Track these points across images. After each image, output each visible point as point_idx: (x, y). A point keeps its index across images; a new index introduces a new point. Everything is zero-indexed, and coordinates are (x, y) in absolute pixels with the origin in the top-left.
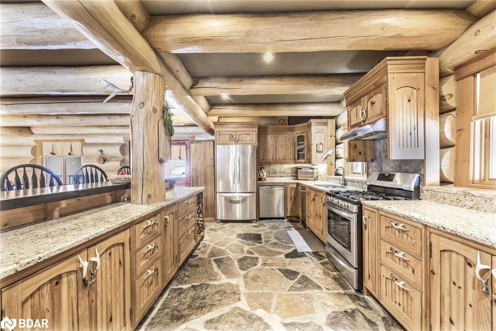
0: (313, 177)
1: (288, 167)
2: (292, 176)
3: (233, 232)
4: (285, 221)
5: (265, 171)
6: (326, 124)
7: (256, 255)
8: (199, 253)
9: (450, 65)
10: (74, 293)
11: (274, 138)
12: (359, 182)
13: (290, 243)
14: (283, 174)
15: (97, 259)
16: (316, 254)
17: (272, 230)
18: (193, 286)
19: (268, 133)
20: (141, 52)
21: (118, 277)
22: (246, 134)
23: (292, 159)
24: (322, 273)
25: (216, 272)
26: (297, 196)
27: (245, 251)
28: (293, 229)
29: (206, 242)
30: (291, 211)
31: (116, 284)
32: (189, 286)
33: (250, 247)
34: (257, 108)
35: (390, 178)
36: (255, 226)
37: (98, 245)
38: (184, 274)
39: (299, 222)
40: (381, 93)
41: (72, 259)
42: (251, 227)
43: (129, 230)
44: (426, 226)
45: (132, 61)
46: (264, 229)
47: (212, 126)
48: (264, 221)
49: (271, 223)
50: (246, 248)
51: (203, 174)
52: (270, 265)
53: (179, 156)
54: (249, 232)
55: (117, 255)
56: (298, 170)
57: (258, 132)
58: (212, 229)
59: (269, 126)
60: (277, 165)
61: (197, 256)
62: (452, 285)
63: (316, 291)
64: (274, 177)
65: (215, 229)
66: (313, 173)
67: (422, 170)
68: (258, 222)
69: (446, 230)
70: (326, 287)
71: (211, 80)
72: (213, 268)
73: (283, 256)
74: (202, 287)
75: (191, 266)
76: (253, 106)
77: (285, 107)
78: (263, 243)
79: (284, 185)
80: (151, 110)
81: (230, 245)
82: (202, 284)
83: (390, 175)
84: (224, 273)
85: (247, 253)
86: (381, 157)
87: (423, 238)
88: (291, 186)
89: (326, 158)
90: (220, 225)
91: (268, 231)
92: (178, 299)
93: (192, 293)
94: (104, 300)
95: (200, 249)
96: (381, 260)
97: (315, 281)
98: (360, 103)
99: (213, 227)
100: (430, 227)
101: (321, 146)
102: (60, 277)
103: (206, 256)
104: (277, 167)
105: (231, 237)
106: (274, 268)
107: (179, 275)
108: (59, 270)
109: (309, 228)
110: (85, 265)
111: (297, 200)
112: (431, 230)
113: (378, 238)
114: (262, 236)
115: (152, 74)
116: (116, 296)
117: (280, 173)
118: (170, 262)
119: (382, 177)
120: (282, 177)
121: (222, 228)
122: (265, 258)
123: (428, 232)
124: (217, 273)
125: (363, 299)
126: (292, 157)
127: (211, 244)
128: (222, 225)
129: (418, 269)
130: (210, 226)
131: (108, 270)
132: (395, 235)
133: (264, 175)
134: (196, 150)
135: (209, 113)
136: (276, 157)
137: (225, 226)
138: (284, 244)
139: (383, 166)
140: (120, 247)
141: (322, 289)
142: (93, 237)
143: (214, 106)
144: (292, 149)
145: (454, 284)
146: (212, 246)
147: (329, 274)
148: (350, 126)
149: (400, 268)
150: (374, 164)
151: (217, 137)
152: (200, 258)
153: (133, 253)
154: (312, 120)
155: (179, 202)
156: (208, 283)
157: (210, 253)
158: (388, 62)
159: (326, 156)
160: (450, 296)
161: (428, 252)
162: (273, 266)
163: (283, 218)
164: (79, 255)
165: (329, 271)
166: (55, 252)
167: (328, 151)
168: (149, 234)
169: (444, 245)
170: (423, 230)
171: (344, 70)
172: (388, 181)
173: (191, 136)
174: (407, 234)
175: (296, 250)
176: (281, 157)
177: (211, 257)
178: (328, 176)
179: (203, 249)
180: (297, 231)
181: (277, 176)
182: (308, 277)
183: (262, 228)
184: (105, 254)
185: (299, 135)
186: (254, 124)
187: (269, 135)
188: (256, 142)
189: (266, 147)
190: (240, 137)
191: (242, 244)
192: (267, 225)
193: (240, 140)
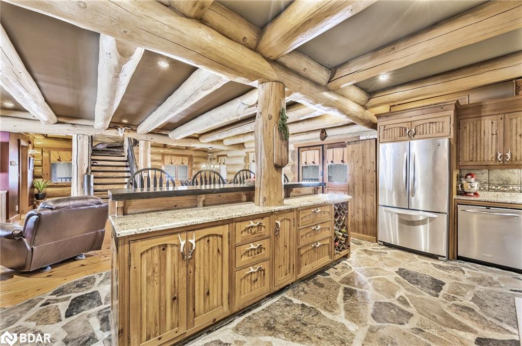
3: (396, 263)
5: (476, 180)
7: (412, 310)
8: (333, 273)
10: (175, 260)
11: (501, 121)
13: (510, 324)
15: (192, 241)
17: (475, 284)
18: (303, 305)
19: (483, 114)
20: (251, 68)
21: (216, 262)
22: (430, 123)
25: (338, 303)
27: (397, 297)
29: (348, 263)
31: (213, 267)
32: (300, 302)
33: (410, 293)
36: (440, 267)
37: (196, 231)
38: (304, 288)
41: (174, 236)
42: (432, 266)
43: (228, 225)
45: (247, 78)
47: (375, 119)
48: (467, 264)
50: (401, 293)
51: (361, 181)
52: (430, 337)
53: (341, 159)
55: (215, 244)
57: (455, 116)
58: (366, 251)
59: (487, 103)
61: (329, 275)
64: (505, 191)
65: (370, 251)
68: (452, 262)
71: (350, 65)
72: (336, 297)
74: (311, 311)
75: (316, 283)
78: (440, 298)
80: (267, 117)
81: (379, 279)
82: (313, 308)
84: (347, 310)
85: (398, 300)
90: (381, 249)
91: (465, 282)
92: (282, 309)
93: (298, 311)
94: (202, 275)
95: (336, 269)
99: (369, 249)
102: (166, 245)
103: (337, 279)
105: (386, 269)
107: (298, 286)
108: (165, 241)
110: (183, 243)
114: (445, 287)
115: (269, 83)
116: (213, 276)
117: (521, 185)
118: (283, 269)
121: (382, 252)
122: (428, 322)
124: (337, 305)
127: (353, 268)
128: (384, 249)
130: (367, 246)
131: (206, 254)
133: (473, 187)
134: (353, 152)
135: (368, 105)
136: (504, 156)
137: (388, 251)
140: (219, 238)
142: (190, 224)
143: (375, 94)
146: (353, 270)
151: (381, 133)
152: (330, 278)
153: (233, 247)
155: (299, 209)
156: (320, 310)
157: (345, 278)
164: (179, 235)
166: (160, 228)
168: (253, 234)
173: (355, 135)
177: (343, 283)
179: (339, 270)
181: (513, 191)
183: (454, 273)
184: (203, 240)
186: (445, 105)
187: (487, 118)
188: (450, 133)
189: (479, 138)
190: (418, 128)
191: (398, 285)
192: (469, 272)
193: (418, 134)
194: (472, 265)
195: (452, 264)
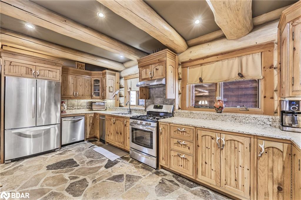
0: (104, 108)
1: (84, 102)
2: (87, 108)
4: (86, 142)
5: (65, 105)
6: (115, 75)
7: (81, 177)
9: (181, 61)
11: (75, 79)
12: (140, 110)
13: (102, 157)
14: (79, 107)
16: (123, 158)
17: (80, 152)
19: (69, 73)
22: (49, 71)
23: (89, 95)
24: (135, 168)
26: (94, 122)
27: (68, 179)
28: (96, 146)
30: (89, 134)
33: (70, 173)
34: (64, 50)
35: (161, 107)
36: (61, 154)
39: (97, 141)
40: (163, 65)
42: (57, 156)
44: (196, 127)
46: (71, 153)
49: (75, 147)
50: (66, 176)
52: (99, 179)
54: (59, 161)
56: (93, 104)
57: (62, 71)
59: (71, 68)
60: (75, 100)
62: (206, 148)
63: (140, 180)
64: (73, 109)
66: (104, 105)
67: (174, 103)
69: (205, 128)
70: (143, 175)
73: (103, 169)
76: (60, 47)
77: (89, 57)
78: (80, 165)
79: (85, 115)
83: (160, 106)
85: (71, 179)
86: (153, 97)
87: (194, 132)
88: (90, 115)
89: (115, 96)
91: (77, 154)
96: (171, 148)
97: (135, 174)
98: (149, 68)
100: (197, 127)
101: (112, 89)
104: (75, 102)
105: (39, 173)
106: (104, 180)
109: (108, 143)
111: (94, 125)
112: (198, 128)
113: (169, 138)
114: (75, 160)
117: (78, 106)
119: (156, 107)
120: (79, 109)
122: (91, 175)
123: (196, 130)
125: (160, 171)
126: (89, 94)
129: (191, 147)
132: (179, 134)
133: (64, 108)
136: (76, 94)
138: (99, 159)
139: (155, 102)
141: (142, 178)
144: (89, 88)
145: (207, 148)
147: (139, 167)
148: (141, 79)
149: (181, 149)
150: (149, 100)
151: (7, 67)
154: (107, 71)
158: (167, 52)
159: (114, 94)
160: (205, 153)
161: (196, 138)
162: (102, 179)
163: (83, 141)
165: (137, 165)
167: (115, 92)
169: (203, 133)
170: (194, 129)
171: (137, 46)
172: (160, 109)
174: (186, 132)
175: (109, 160)
176: (81, 94)
178: (116, 107)
180: (100, 147)
181: (75, 109)
182: (130, 174)
183: (68, 153)
185: (95, 79)
186: (57, 63)
187: (70, 75)
188: (60, 80)
189: (67, 84)
190: (41, 72)
191: (60, 174)
192: (72, 149)
193: (41, 76)
194: (69, 146)
195: (63, 150)
